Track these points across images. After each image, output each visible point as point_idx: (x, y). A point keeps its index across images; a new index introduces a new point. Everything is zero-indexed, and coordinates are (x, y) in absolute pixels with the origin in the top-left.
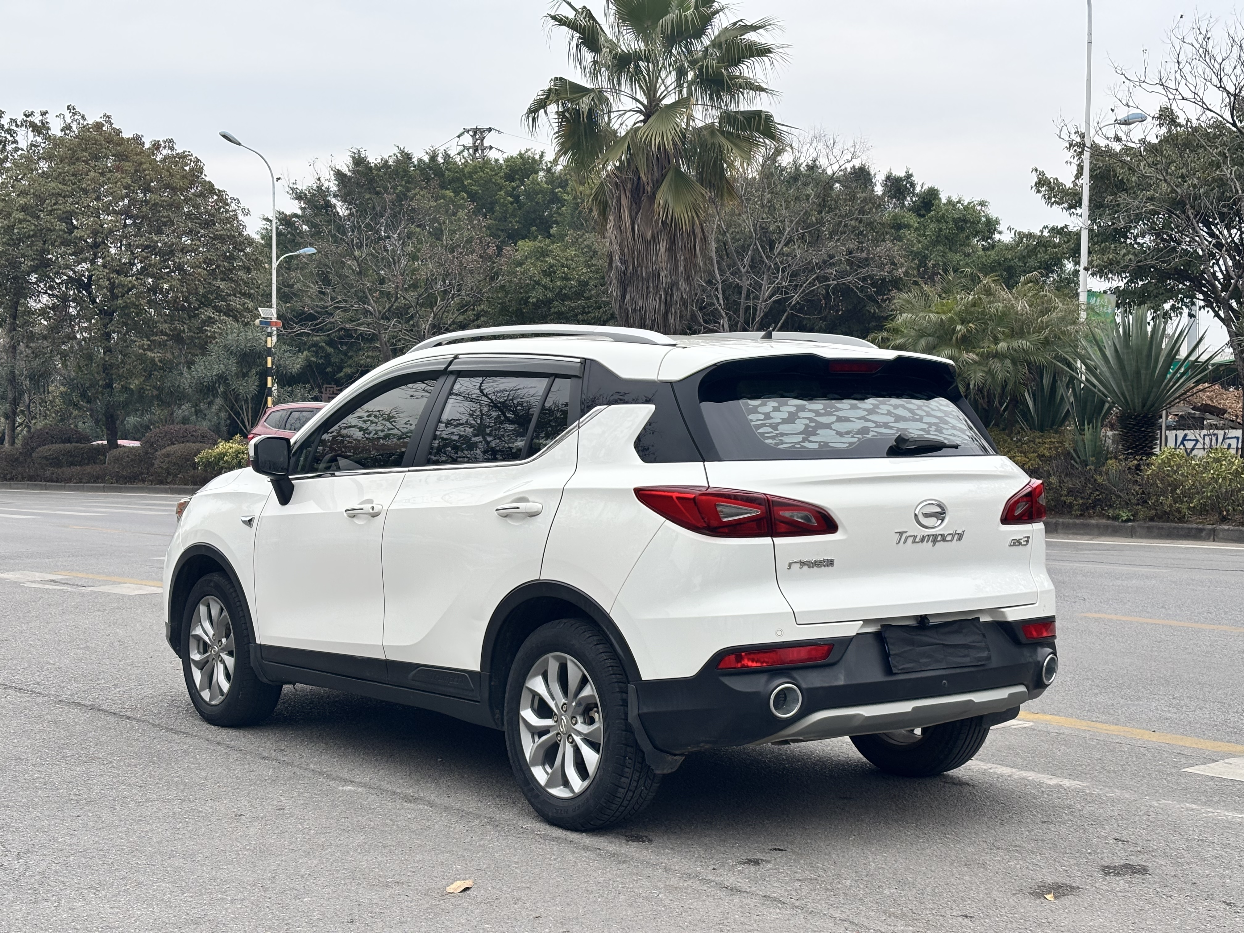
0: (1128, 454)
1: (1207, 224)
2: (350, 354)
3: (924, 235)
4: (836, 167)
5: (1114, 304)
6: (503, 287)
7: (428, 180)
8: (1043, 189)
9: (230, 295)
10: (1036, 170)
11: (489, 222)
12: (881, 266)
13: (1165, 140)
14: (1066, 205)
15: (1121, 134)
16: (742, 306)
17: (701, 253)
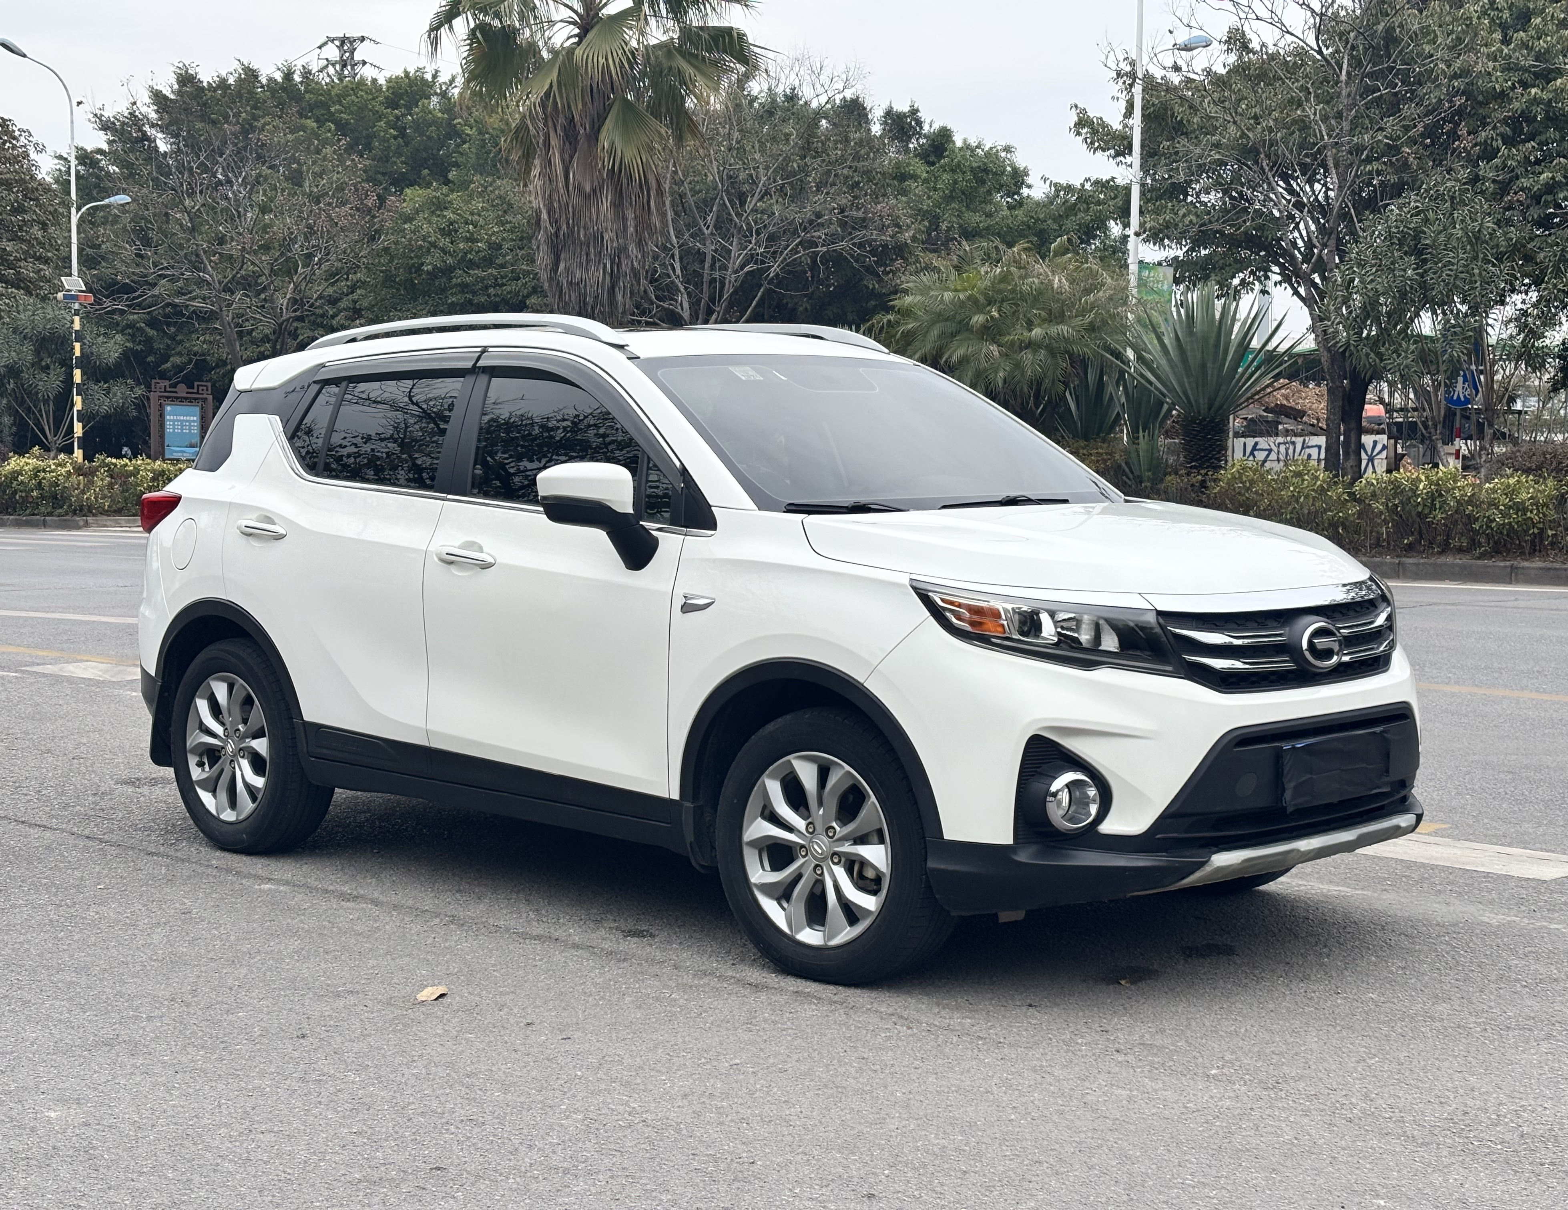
0: (1191, 467)
1: (1285, 178)
2: (178, 338)
3: (935, 189)
4: (823, 99)
5: (1171, 279)
6: (386, 250)
7: (281, 105)
8: (1084, 131)
9: (20, 260)
10: (1076, 106)
11: (367, 162)
12: (882, 229)
13: (1235, 70)
14: (1112, 152)
15: (1180, 63)
16: (706, 279)
17: (657, 210)
